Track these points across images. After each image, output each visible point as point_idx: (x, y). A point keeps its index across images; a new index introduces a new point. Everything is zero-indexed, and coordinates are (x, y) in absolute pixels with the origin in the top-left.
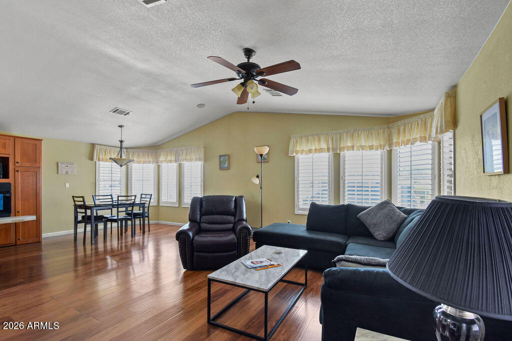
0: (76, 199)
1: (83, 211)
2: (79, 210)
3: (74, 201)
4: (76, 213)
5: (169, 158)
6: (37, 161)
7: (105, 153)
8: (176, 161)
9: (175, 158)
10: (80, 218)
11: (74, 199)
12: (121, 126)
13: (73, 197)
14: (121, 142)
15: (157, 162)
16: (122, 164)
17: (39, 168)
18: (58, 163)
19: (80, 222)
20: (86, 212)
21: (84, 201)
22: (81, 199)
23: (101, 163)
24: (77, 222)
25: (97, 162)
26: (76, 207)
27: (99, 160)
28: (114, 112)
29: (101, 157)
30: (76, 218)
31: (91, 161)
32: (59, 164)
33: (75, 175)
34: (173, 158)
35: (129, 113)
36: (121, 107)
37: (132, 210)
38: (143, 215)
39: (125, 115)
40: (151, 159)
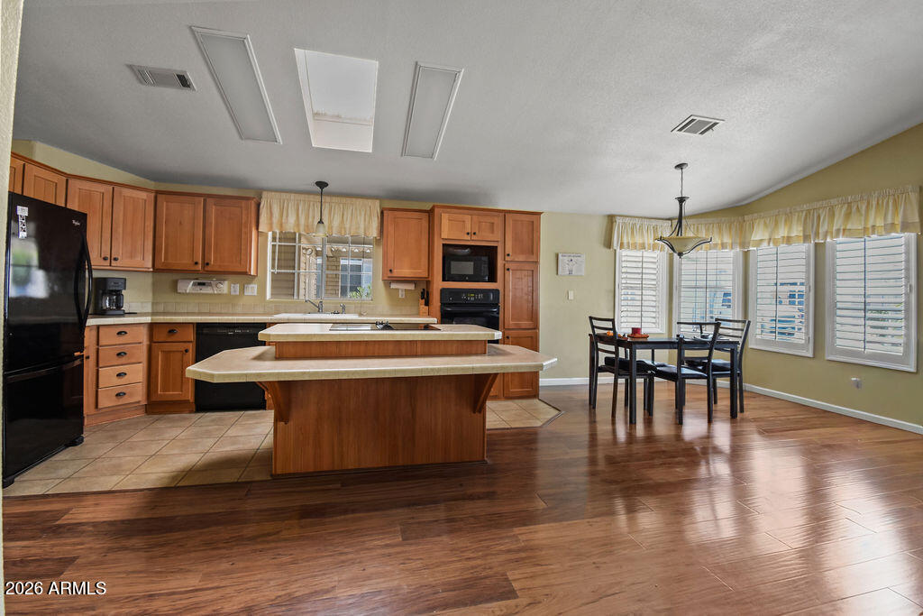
0: (596, 323)
1: (612, 348)
2: (600, 346)
3: (593, 327)
4: (594, 350)
5: (782, 232)
6: (534, 252)
7: (632, 232)
8: (806, 238)
9: (804, 231)
10: (602, 363)
11: (592, 323)
12: (680, 166)
13: (591, 318)
14: (681, 200)
15: (743, 245)
16: (681, 249)
17: (537, 263)
18: (557, 256)
19: (601, 370)
20: (616, 352)
21: (614, 329)
22: (609, 325)
23: (624, 252)
24: (594, 370)
25: (618, 251)
26: (595, 339)
27: (622, 246)
28: (680, 130)
29: (625, 241)
30: (593, 360)
31: (608, 250)
32: (560, 255)
33: (581, 276)
34: (797, 231)
35: (716, 124)
36: (703, 112)
37: (709, 358)
38: (732, 369)
39: (702, 133)
40: (727, 240)
